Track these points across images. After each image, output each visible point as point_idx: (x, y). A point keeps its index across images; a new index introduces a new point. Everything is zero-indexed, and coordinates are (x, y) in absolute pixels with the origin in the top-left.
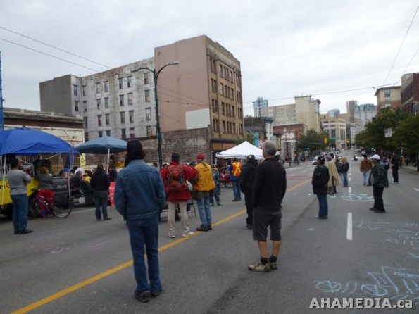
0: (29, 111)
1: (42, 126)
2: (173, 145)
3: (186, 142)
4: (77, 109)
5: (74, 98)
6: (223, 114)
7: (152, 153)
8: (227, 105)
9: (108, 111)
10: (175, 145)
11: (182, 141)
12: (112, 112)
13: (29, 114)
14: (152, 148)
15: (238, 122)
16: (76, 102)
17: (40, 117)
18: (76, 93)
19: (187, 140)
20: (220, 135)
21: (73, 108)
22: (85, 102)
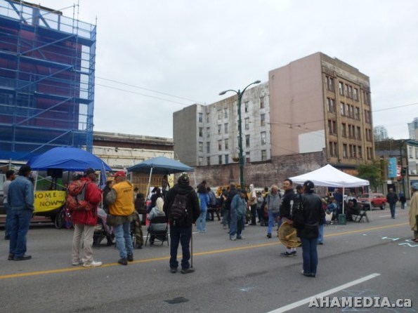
0: (122, 135)
1: (133, 148)
2: (285, 169)
3: (299, 167)
4: (201, 135)
5: (198, 124)
6: (345, 136)
7: (265, 178)
8: (349, 126)
9: (227, 136)
10: (288, 170)
11: (295, 166)
12: (230, 137)
13: (122, 137)
14: (265, 173)
15: (365, 144)
16: (201, 129)
17: (131, 140)
18: (201, 120)
19: (300, 165)
20: (339, 160)
21: (198, 133)
22: (208, 128)
